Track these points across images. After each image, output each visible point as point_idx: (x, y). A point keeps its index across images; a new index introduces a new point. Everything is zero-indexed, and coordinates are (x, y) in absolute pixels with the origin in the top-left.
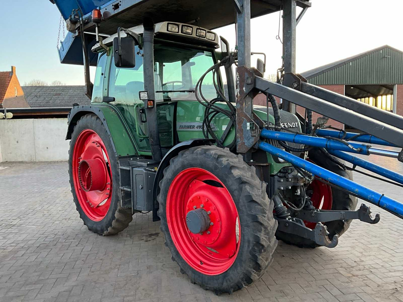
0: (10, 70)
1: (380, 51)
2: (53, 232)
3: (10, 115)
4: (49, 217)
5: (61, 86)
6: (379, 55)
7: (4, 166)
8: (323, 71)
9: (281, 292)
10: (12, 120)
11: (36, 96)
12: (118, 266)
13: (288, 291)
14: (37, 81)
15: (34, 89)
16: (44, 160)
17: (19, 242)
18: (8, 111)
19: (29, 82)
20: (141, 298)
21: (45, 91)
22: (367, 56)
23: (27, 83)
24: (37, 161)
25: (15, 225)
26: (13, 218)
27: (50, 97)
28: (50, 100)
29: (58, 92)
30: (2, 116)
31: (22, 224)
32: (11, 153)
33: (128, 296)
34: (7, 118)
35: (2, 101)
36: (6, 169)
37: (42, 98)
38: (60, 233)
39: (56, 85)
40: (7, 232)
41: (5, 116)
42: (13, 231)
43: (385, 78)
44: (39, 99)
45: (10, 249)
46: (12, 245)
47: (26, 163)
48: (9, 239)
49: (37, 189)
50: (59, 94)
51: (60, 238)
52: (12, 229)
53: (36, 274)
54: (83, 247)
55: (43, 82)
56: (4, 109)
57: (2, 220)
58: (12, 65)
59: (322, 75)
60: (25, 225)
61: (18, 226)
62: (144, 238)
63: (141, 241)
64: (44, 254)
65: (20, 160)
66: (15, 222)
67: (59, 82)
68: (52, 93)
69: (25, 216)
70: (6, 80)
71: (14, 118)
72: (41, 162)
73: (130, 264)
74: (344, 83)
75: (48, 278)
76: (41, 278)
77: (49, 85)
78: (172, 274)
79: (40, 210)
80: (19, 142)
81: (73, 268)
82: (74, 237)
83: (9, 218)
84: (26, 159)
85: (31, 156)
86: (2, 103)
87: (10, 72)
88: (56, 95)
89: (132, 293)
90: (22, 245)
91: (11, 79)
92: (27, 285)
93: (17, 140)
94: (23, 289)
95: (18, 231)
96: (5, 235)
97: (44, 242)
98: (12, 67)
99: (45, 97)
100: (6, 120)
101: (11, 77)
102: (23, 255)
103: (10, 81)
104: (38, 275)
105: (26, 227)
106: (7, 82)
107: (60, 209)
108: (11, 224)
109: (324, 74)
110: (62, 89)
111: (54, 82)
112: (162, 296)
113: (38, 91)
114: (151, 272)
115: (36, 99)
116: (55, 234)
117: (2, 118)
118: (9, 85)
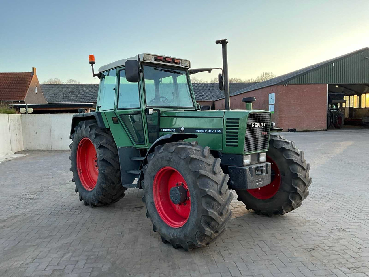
0: (32, 71)
1: (361, 53)
2: (61, 205)
3: (31, 110)
4: (60, 193)
5: (75, 84)
6: (360, 57)
7: (25, 154)
8: (307, 71)
9: (225, 247)
10: (32, 114)
11: (53, 93)
12: (108, 228)
13: (230, 247)
14: (54, 79)
15: (52, 87)
16: (58, 149)
17: (35, 211)
18: (29, 106)
19: (48, 80)
20: (121, 249)
21: (61, 88)
22: (349, 57)
23: (46, 82)
24: (52, 150)
25: (32, 198)
26: (31, 194)
27: (65, 94)
28: (66, 97)
29: (73, 90)
30: (24, 111)
31: (38, 198)
32: (31, 143)
33: (112, 247)
34: (28, 112)
35: (24, 98)
36: (27, 156)
37: (58, 95)
38: (67, 205)
39: (71, 84)
40: (26, 203)
41: (27, 110)
42: (31, 203)
43: (366, 78)
44: (56, 96)
45: (29, 215)
46: (30, 212)
47: (44, 151)
48: (28, 208)
49: (51, 172)
50: (73, 92)
51: (67, 208)
52: (30, 202)
53: (47, 232)
54: (83, 215)
55: (60, 80)
56: (25, 105)
57: (23, 195)
58: (33, 67)
59: (307, 75)
60: (40, 199)
61: (35, 199)
62: (131, 210)
63: (128, 212)
64: (53, 219)
65: (38, 148)
66: (32, 197)
67: (74, 80)
68: (67, 90)
69: (41, 192)
70: (28, 79)
71: (34, 112)
72: (56, 150)
73: (117, 227)
74: (327, 83)
75: (55, 235)
76: (50, 235)
77: (65, 84)
78: (147, 234)
79: (52, 188)
80: (37, 133)
81: (74, 229)
82: (78, 208)
83: (28, 194)
84: (43, 148)
85: (48, 145)
86: (25, 99)
87: (31, 73)
88: (71, 92)
89: (115, 245)
90: (37, 213)
91: (32, 78)
92: (41, 238)
93: (36, 132)
94: (37, 241)
95: (35, 203)
96: (25, 206)
97: (54, 211)
98: (33, 68)
99: (61, 94)
100: (27, 115)
101: (32, 77)
102: (38, 219)
103: (31, 80)
104: (48, 233)
105: (41, 200)
106: (29, 81)
107: (68, 187)
108: (29, 198)
109: (309, 74)
110: (76, 87)
111: (70, 80)
112: (137, 248)
113: (56, 88)
114: (132, 233)
115: (54, 96)
116: (64, 205)
117: (24, 112)
118: (31, 84)
